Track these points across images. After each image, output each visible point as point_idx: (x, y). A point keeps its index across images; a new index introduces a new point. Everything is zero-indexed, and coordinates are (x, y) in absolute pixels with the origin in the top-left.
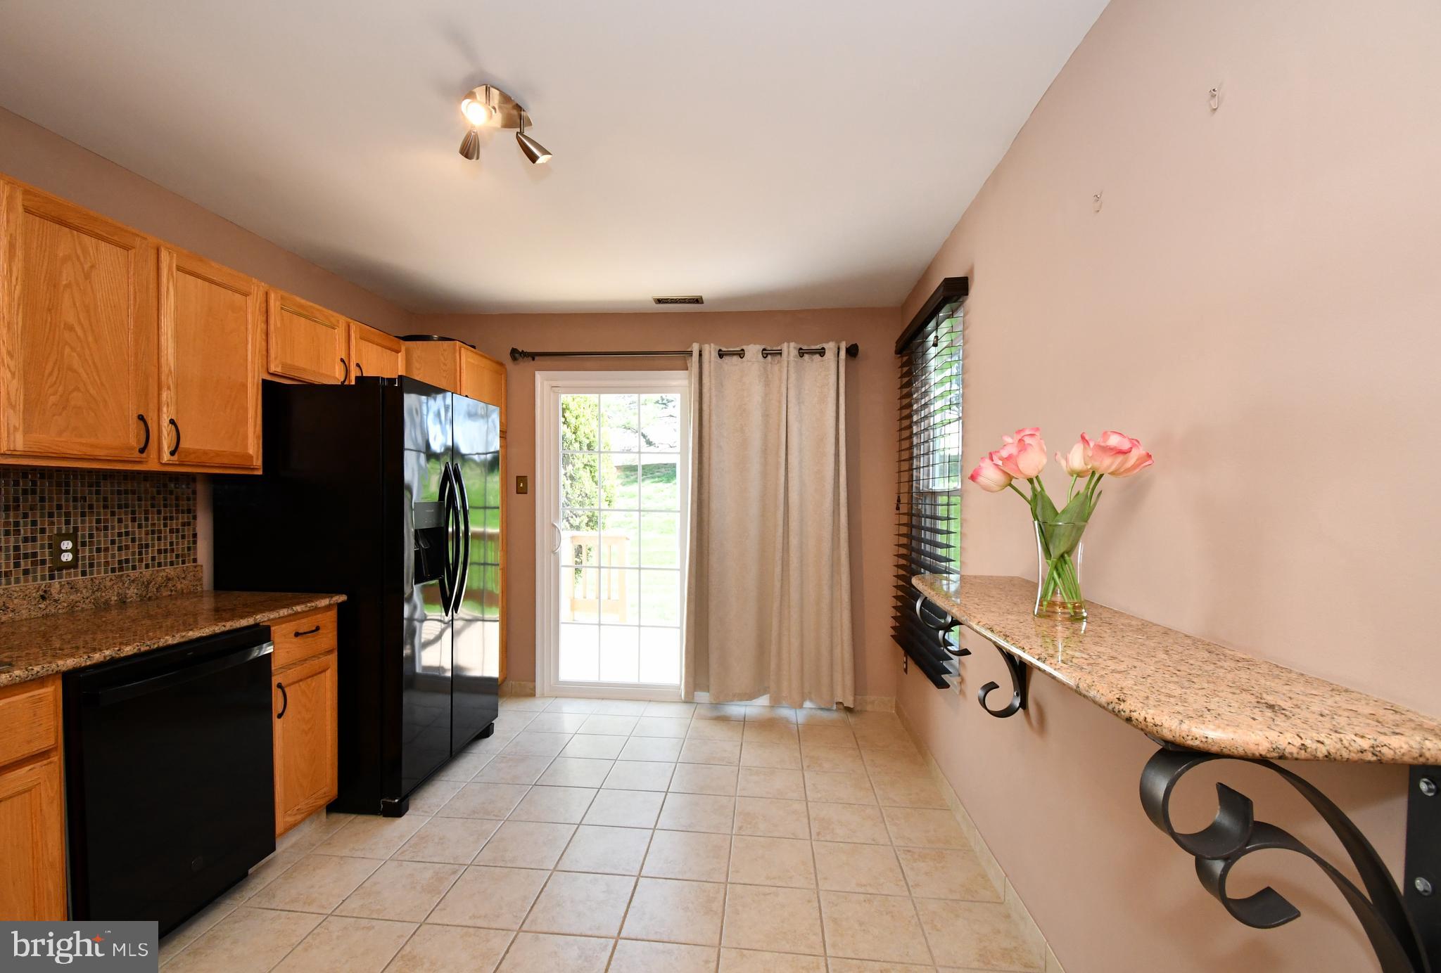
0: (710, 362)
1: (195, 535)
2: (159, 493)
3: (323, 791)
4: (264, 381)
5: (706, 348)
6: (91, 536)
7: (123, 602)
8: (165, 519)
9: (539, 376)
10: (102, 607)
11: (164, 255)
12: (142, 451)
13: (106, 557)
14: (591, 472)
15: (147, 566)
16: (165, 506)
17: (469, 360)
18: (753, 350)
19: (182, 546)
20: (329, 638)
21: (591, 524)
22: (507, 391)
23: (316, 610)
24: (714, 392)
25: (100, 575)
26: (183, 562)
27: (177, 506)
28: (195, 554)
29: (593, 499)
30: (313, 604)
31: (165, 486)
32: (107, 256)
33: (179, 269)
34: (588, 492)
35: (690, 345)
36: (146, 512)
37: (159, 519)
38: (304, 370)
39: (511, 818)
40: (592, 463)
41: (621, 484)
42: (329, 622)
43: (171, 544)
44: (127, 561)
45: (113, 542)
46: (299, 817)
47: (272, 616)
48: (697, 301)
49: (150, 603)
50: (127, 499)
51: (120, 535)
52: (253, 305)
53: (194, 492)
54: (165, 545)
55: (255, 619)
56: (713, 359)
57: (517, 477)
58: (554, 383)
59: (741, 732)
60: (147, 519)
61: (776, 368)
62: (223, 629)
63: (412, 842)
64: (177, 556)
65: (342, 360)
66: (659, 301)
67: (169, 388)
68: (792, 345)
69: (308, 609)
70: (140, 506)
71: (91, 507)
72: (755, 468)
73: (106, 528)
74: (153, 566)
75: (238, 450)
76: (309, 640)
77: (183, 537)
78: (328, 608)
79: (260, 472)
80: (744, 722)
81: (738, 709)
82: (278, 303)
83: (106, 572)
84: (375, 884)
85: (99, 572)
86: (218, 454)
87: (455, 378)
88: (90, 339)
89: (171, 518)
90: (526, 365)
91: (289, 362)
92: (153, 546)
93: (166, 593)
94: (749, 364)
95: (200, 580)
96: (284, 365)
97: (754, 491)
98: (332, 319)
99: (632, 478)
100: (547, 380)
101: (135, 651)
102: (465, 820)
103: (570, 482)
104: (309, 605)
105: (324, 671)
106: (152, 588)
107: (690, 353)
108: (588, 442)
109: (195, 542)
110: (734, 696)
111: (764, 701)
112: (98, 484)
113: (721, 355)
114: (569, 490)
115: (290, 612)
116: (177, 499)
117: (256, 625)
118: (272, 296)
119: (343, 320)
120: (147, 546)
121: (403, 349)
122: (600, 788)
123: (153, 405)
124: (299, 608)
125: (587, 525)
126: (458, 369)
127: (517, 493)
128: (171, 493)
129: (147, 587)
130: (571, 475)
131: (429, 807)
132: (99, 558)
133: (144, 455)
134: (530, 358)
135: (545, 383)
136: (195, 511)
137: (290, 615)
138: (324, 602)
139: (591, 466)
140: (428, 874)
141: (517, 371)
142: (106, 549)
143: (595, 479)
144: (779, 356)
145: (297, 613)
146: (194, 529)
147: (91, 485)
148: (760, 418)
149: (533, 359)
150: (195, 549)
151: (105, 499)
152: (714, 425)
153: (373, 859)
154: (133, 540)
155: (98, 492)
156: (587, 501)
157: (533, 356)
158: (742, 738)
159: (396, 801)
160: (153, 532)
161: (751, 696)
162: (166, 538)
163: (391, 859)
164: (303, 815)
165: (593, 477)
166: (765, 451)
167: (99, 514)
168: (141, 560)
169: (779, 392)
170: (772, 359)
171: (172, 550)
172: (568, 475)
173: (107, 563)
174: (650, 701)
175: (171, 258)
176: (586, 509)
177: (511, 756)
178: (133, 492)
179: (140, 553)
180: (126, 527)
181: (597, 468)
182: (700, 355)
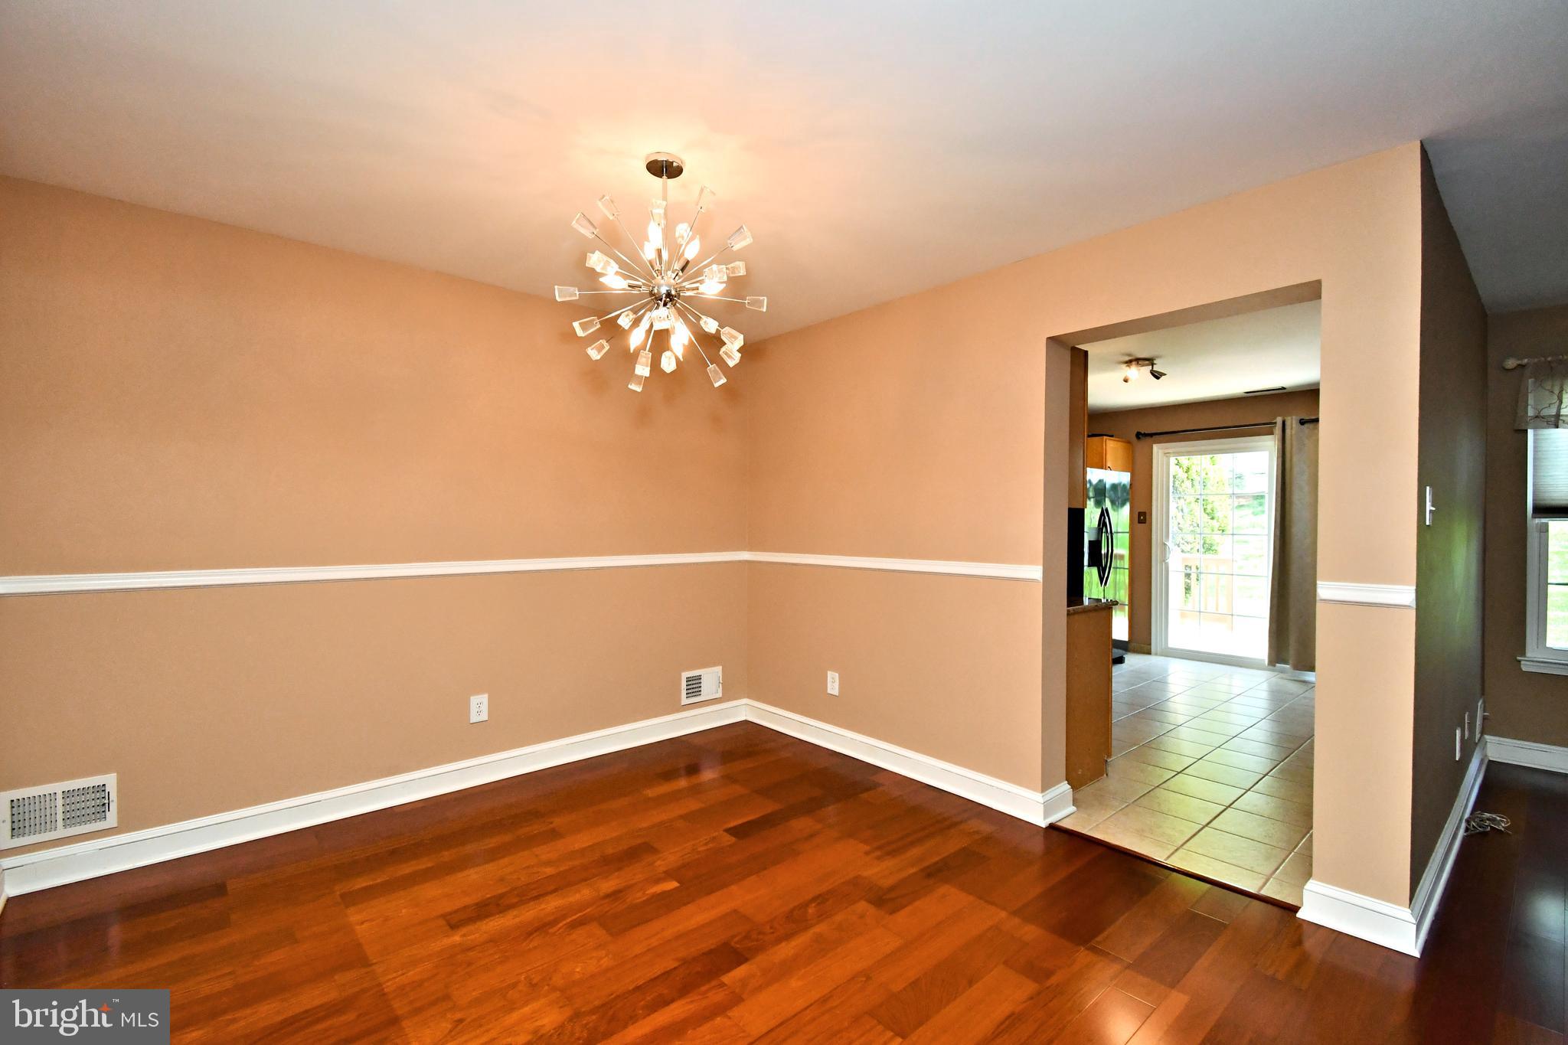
5: (1289, 419)
9: (1156, 447)
22: (1133, 458)
29: (1205, 528)
48: (1284, 388)
56: (1294, 426)
57: (1139, 512)
58: (1167, 451)
66: (1248, 393)
87: (1102, 457)
90: (1145, 442)
100: (1162, 449)
107: (1275, 423)
113: (1303, 422)
125: (1200, 551)
126: (1104, 452)
127: (1139, 523)
134: (1150, 437)
135: (1160, 451)
139: (1203, 501)
141: (1140, 446)
157: (1151, 435)
165: (1205, 510)
181: (1210, 501)
182: (1284, 423)
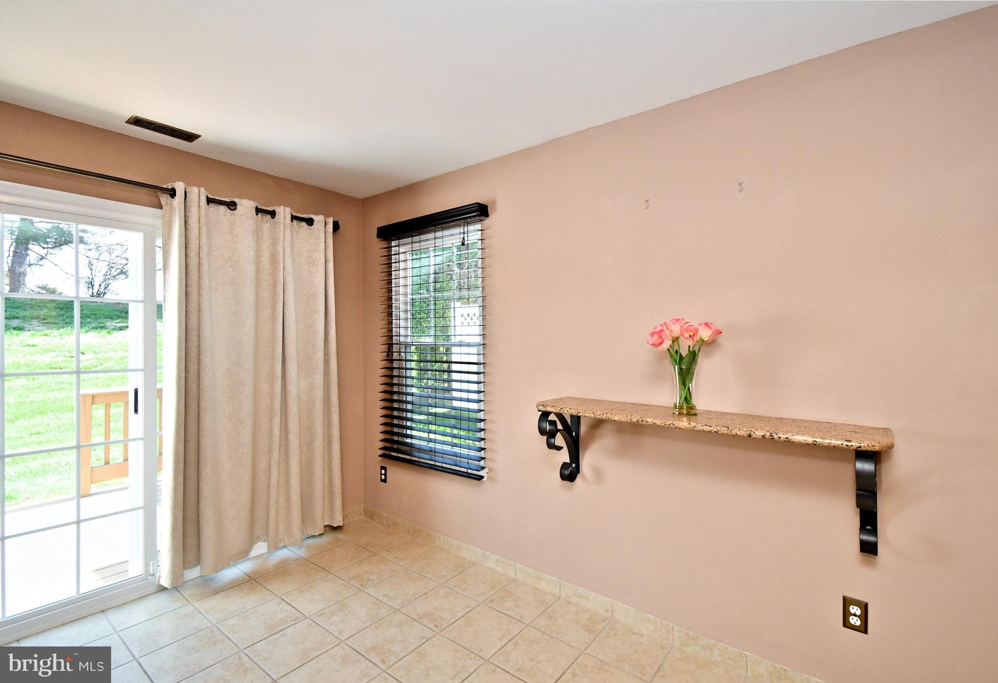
0: (199, 206)
5: (193, 190)
18: (246, 206)
35: (175, 184)
48: (190, 137)
66: (137, 122)
68: (288, 210)
80: (255, 580)
107: (169, 191)
113: (210, 201)
161: (247, 552)
170: (265, 218)
174: (104, 611)
182: (186, 195)
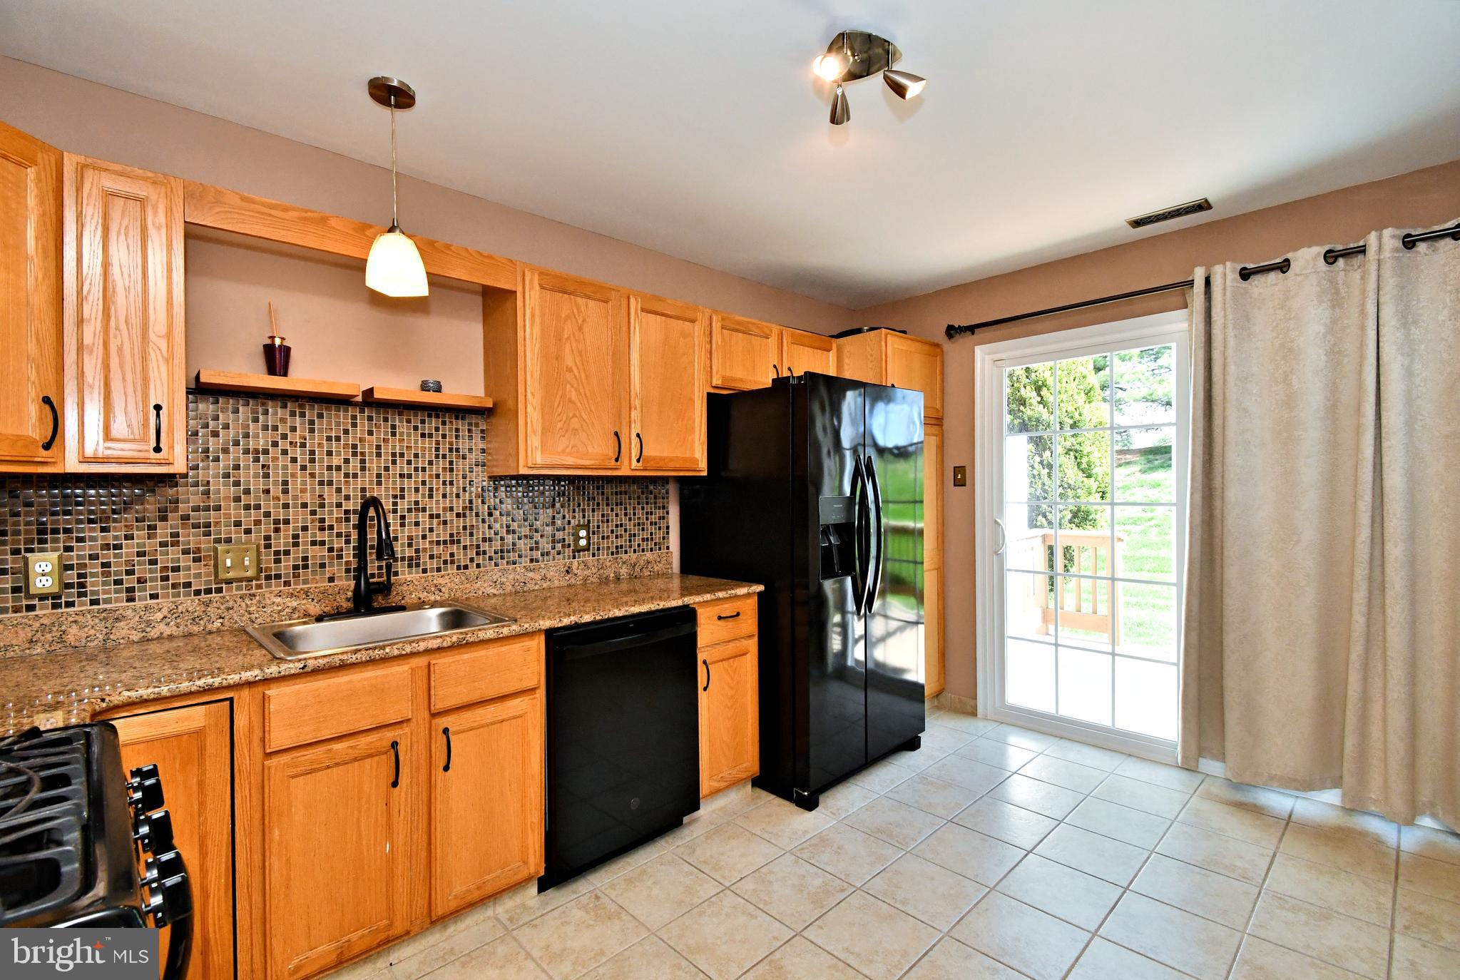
0: (1224, 289)
1: (668, 527)
2: (643, 493)
3: (745, 765)
4: (709, 394)
5: (1218, 270)
6: (598, 527)
7: (618, 579)
8: (647, 513)
9: (979, 351)
10: (604, 581)
11: (632, 300)
12: (617, 460)
13: (608, 543)
14: (1076, 458)
15: (635, 551)
16: (647, 503)
17: (896, 346)
18: (1307, 258)
19: (658, 536)
20: (750, 623)
21: (1076, 520)
22: (942, 373)
23: (737, 597)
24: (1231, 333)
25: (603, 556)
26: (660, 549)
27: (655, 503)
28: (668, 543)
29: (1079, 491)
30: (733, 592)
31: (647, 487)
32: (592, 309)
33: (643, 310)
34: (1071, 482)
35: (1192, 272)
36: (634, 509)
37: (643, 515)
38: (741, 380)
39: (913, 852)
40: (1078, 447)
41: (1140, 471)
42: (750, 609)
43: (651, 534)
44: (621, 546)
45: (612, 532)
46: (723, 784)
47: (697, 600)
48: (1203, 206)
49: (636, 581)
50: (621, 499)
51: (617, 526)
52: (698, 330)
53: (667, 493)
54: (647, 535)
55: (683, 602)
56: (1229, 283)
57: (955, 467)
58: (998, 356)
59: (1279, 835)
60: (634, 514)
61: (1357, 276)
62: (657, 607)
63: (813, 841)
64: (655, 544)
65: (775, 366)
66: (1137, 223)
67: (636, 409)
68: (1389, 231)
69: (728, 596)
70: (630, 504)
71: (598, 504)
72: (1312, 436)
73: (608, 521)
74: (639, 552)
75: (688, 455)
76: (730, 623)
77: (660, 528)
78: (748, 595)
79: (705, 474)
80: (1288, 822)
81: (1279, 801)
82: (719, 324)
83: (608, 555)
84: (771, 872)
85: (603, 555)
86: (671, 459)
87: (881, 368)
88: (583, 376)
89: (651, 514)
90: (963, 341)
91: (728, 374)
92: (639, 536)
93: (646, 573)
94: (1299, 278)
95: (671, 564)
96: (724, 378)
97: (1310, 471)
98: (766, 330)
99: (1156, 462)
100: (989, 354)
101: (592, 619)
102: (867, 836)
103: (1047, 470)
104: (729, 592)
105: (745, 654)
106: (637, 569)
107: (1191, 283)
108: (1071, 422)
109: (668, 533)
110: (1272, 778)
111: (1332, 797)
112: (603, 488)
113: (1245, 275)
114: (1047, 481)
115: (713, 597)
116: (655, 498)
117: (686, 607)
118: (714, 318)
119: (776, 329)
120: (635, 535)
121: (834, 346)
122: (1031, 852)
123: (625, 423)
124: (721, 595)
125: (1071, 522)
126: (884, 357)
127: (955, 485)
128: (651, 493)
129: (634, 567)
130: (1048, 462)
131: (838, 809)
132: (603, 544)
133: (618, 463)
134: (968, 333)
135: (987, 358)
136: (668, 508)
137: (712, 600)
138: (742, 591)
139: (1076, 451)
140: (818, 882)
141: (953, 349)
142: (608, 537)
143: (1083, 466)
144: (1361, 257)
145: (719, 599)
146: (668, 523)
147: (598, 488)
148: (1323, 358)
149: (973, 334)
150: (668, 538)
151: (607, 499)
152: (1231, 380)
153: (776, 845)
154: (626, 530)
155: (603, 494)
156: (1070, 493)
157: (972, 329)
158: (1278, 848)
159: (806, 794)
160: (639, 524)
161: (1306, 785)
162: (647, 530)
163: (791, 852)
164: (726, 784)
165: (1079, 464)
166: (1332, 409)
167: (603, 510)
168: (631, 547)
169: (1363, 313)
170: (1346, 264)
171: (652, 539)
172: (1045, 462)
173: (608, 547)
174: (1130, 755)
175: (637, 302)
176: (1070, 503)
177: (932, 779)
178: (626, 493)
179: (630, 541)
180: (621, 520)
181: (1085, 453)
182: (1208, 282)
